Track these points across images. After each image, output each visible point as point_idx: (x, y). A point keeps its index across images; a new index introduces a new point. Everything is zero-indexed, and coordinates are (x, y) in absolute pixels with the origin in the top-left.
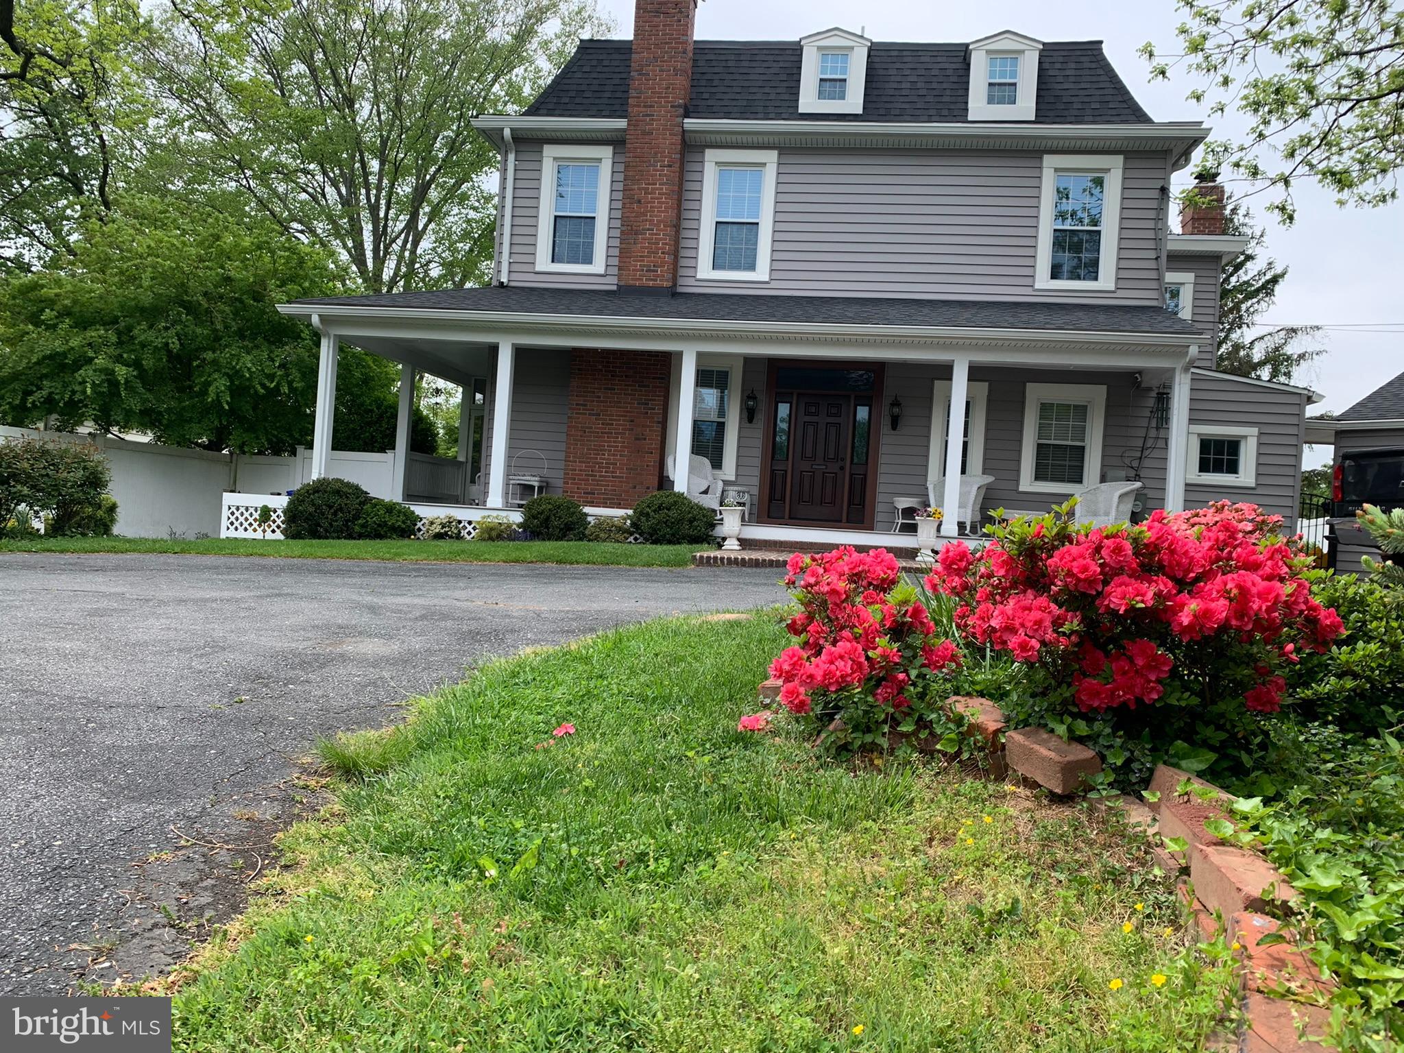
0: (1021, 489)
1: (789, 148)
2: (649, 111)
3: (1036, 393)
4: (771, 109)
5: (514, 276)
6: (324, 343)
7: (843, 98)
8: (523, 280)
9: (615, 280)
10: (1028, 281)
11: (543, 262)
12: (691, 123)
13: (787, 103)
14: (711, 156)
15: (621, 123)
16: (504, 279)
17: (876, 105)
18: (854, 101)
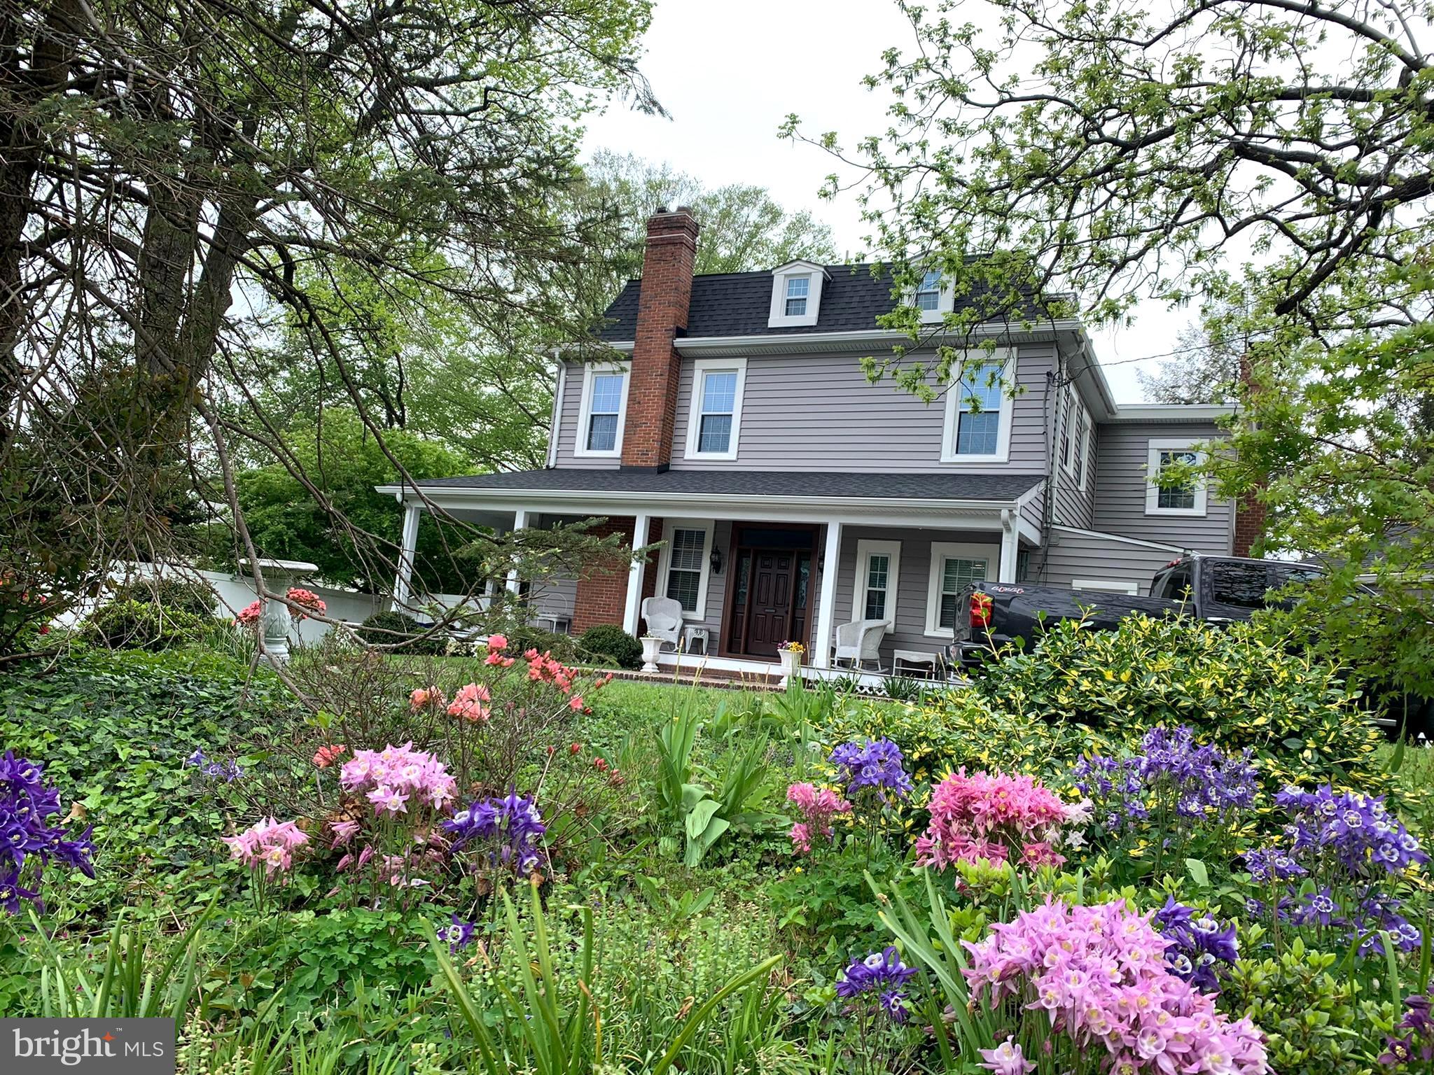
0: (926, 634)
1: (754, 356)
2: (650, 334)
3: (939, 551)
4: (750, 326)
5: (560, 461)
6: (408, 513)
7: (803, 313)
8: (565, 464)
9: (619, 462)
10: (935, 456)
11: (580, 450)
12: (680, 342)
13: (758, 321)
14: (699, 365)
15: (630, 345)
16: (552, 465)
17: (827, 319)
18: (810, 316)
